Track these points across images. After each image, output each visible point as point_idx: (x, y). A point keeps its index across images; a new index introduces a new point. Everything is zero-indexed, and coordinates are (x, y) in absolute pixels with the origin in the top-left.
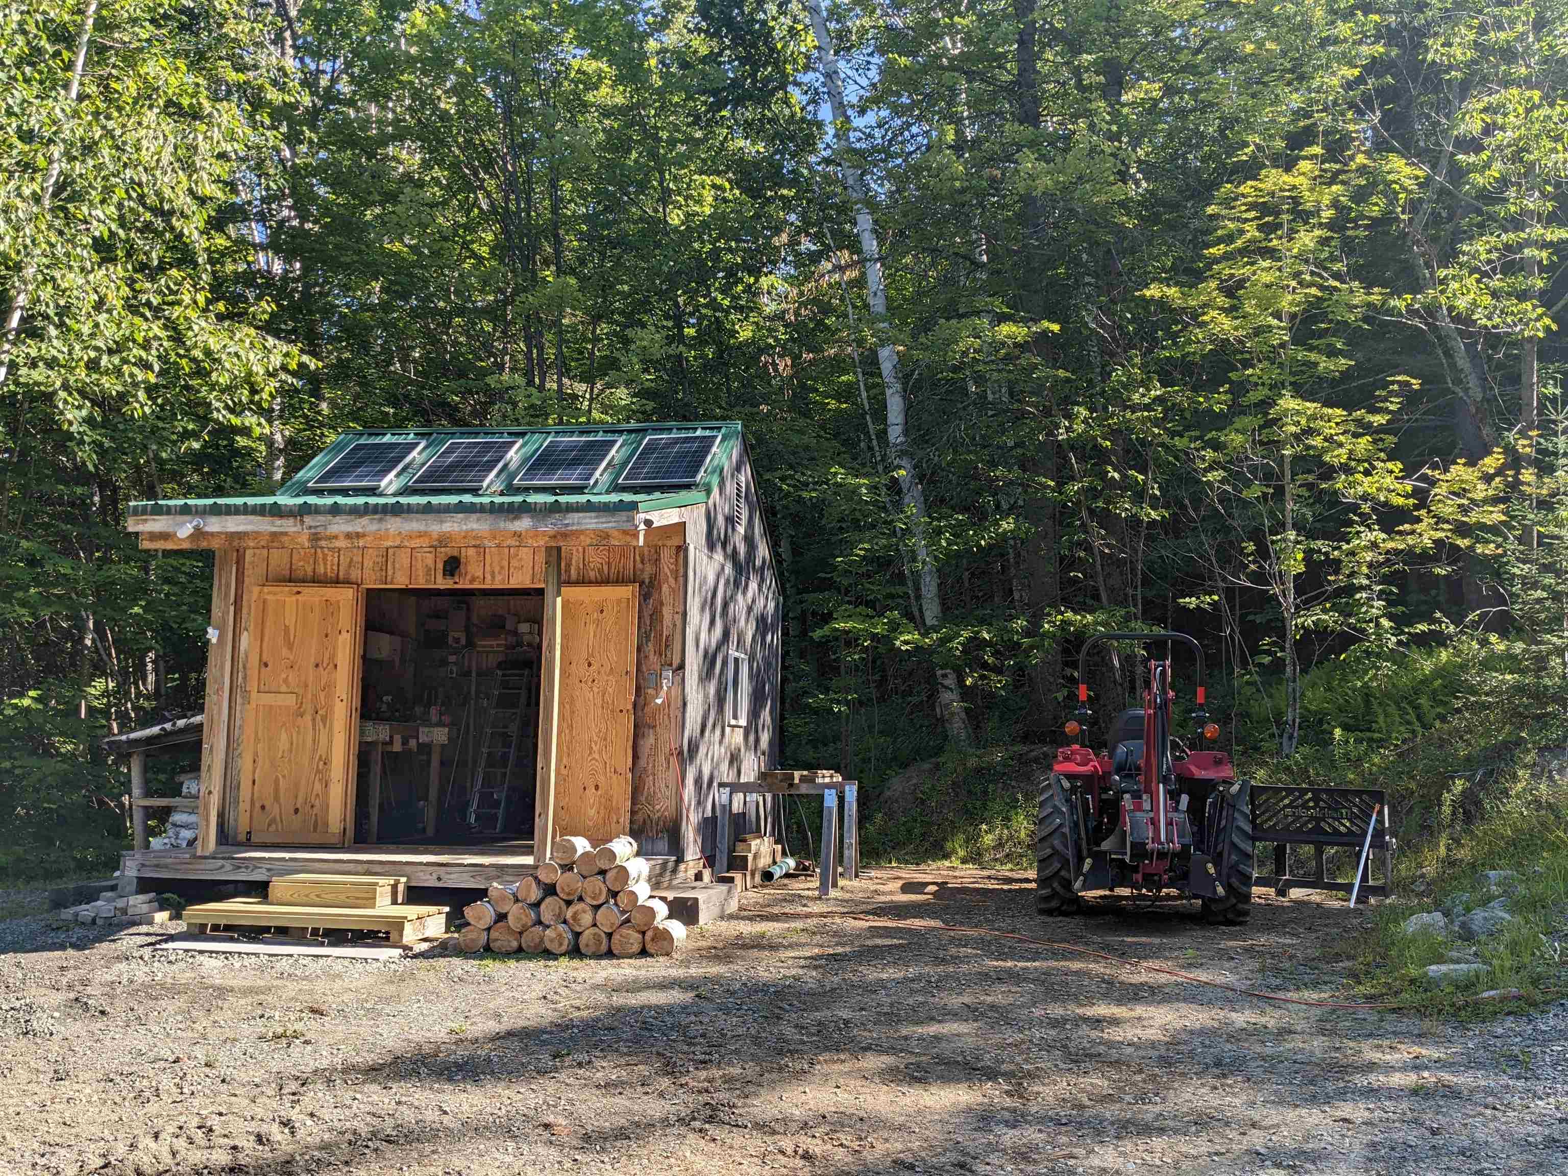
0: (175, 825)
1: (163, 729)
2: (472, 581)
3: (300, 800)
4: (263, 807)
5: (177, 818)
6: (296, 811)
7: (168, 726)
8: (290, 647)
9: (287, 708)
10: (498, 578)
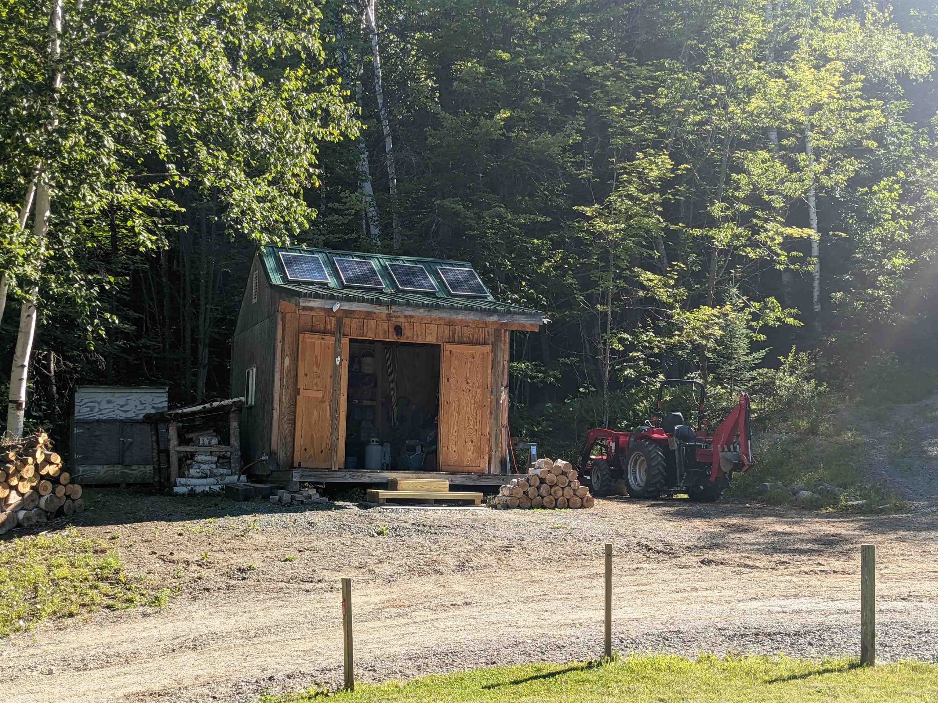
0: (197, 462)
1: (205, 407)
2: (407, 338)
3: (324, 446)
4: (305, 450)
5: (199, 458)
6: (322, 452)
7: (208, 405)
8: (318, 366)
9: (317, 398)
10: (420, 338)
